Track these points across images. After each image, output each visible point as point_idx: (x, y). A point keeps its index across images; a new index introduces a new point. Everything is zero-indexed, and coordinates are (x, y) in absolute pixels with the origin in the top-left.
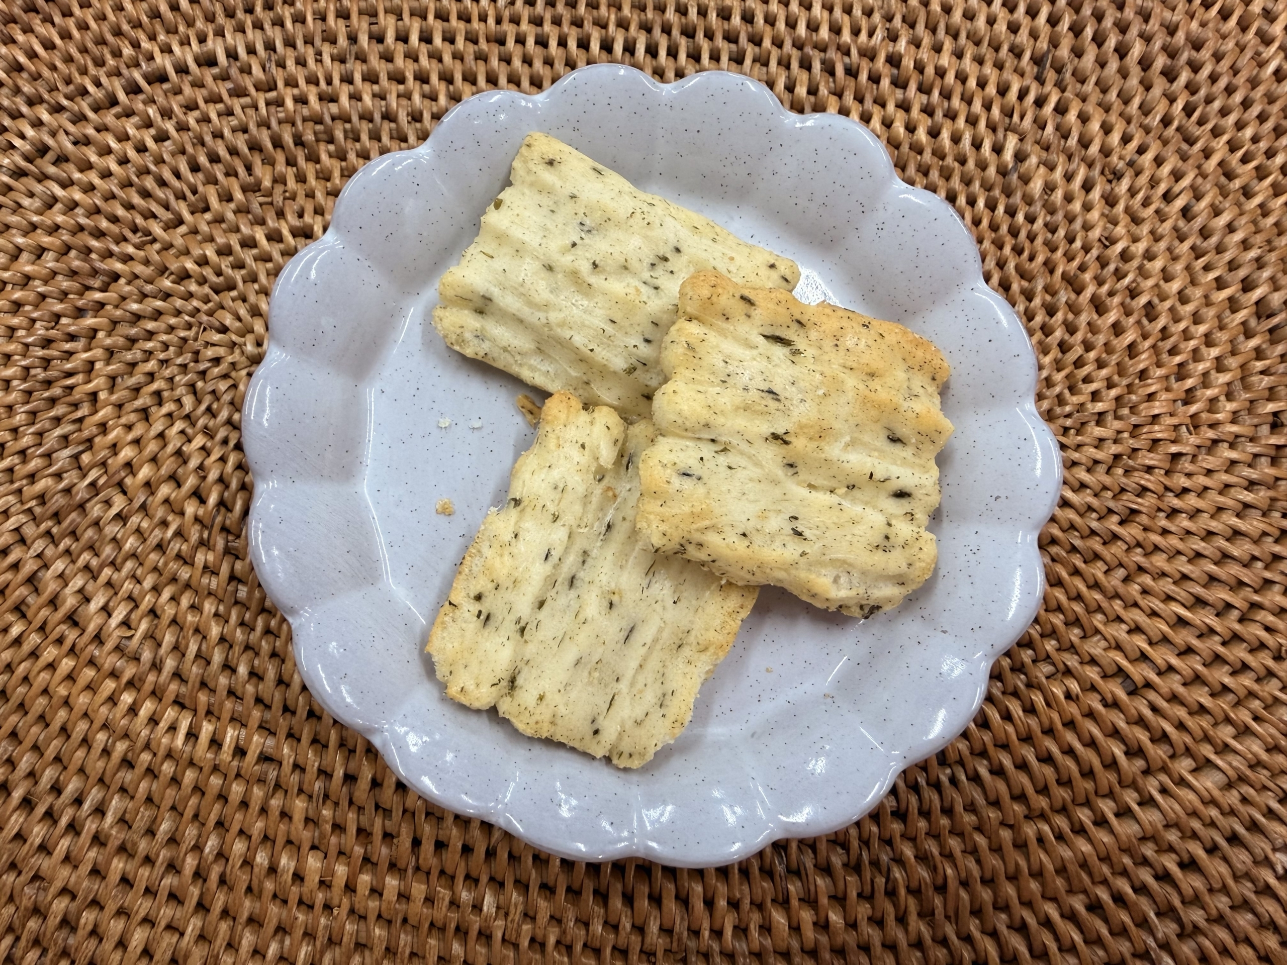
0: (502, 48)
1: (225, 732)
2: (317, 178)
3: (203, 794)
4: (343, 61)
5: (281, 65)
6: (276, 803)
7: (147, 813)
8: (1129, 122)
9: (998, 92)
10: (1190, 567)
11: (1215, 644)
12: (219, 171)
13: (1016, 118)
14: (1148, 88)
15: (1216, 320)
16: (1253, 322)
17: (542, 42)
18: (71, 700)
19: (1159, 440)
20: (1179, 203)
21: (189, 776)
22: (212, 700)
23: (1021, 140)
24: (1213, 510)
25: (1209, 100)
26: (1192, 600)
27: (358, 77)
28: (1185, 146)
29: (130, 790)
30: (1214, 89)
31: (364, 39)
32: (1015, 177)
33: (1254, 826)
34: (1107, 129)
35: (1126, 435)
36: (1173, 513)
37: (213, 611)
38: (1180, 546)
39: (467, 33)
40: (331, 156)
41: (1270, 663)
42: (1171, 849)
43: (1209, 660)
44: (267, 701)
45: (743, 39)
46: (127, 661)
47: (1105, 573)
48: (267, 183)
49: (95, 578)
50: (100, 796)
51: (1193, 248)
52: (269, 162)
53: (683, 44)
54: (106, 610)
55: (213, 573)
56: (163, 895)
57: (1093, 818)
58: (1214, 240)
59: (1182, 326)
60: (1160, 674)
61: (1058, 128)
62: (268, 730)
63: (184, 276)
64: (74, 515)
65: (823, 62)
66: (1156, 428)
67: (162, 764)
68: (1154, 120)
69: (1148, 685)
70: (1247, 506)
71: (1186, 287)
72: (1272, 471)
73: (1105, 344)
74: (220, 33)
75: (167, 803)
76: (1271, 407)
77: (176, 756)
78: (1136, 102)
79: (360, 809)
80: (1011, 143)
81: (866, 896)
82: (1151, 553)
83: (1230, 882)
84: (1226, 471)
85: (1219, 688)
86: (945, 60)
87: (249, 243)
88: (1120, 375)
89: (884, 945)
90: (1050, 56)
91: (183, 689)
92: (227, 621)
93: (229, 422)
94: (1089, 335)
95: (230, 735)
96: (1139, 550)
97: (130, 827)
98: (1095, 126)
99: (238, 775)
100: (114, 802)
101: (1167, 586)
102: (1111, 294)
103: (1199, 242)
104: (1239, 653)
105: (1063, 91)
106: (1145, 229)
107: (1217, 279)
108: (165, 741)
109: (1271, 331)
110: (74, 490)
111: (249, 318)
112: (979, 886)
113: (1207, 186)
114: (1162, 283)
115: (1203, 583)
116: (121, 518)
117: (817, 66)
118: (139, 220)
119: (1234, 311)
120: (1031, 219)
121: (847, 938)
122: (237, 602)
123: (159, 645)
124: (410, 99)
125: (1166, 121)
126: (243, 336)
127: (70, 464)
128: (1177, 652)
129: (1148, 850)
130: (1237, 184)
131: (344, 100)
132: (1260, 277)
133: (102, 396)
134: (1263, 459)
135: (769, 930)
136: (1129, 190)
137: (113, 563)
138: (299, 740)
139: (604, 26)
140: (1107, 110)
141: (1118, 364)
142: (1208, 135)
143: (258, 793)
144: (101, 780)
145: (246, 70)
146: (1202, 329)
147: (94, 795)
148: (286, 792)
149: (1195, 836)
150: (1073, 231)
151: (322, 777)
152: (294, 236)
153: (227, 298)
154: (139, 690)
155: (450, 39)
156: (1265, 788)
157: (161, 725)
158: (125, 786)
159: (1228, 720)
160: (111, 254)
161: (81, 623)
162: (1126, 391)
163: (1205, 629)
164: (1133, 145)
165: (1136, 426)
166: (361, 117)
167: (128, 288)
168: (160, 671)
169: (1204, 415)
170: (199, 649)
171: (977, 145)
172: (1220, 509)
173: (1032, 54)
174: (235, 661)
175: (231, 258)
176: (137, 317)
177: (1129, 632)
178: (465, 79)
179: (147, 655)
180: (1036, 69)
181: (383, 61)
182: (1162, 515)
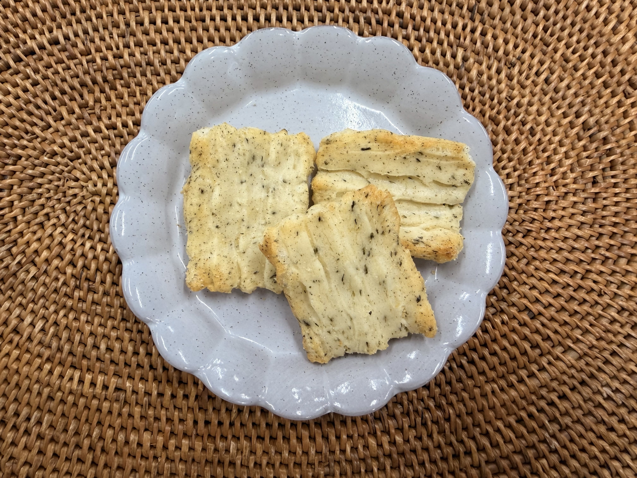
0: (204, 23)
1: (97, 378)
2: (117, 98)
3: (89, 409)
4: (124, 37)
5: (92, 41)
6: (125, 410)
7: (63, 421)
8: (517, 38)
9: (452, 27)
10: (557, 255)
11: (570, 291)
12: (66, 99)
13: (462, 39)
14: (525, 20)
15: (564, 133)
16: (581, 133)
17: (223, 19)
18: (19, 370)
19: (540, 195)
20: (543, 77)
21: (82, 401)
22: (89, 363)
23: (465, 51)
24: (566, 227)
25: (555, 24)
26: (559, 271)
27: (132, 44)
28: (545, 48)
29: (53, 411)
30: (557, 18)
31: (133, 24)
32: (463, 69)
33: (592, 376)
34: (506, 42)
35: (524, 194)
36: (548, 230)
37: (85, 319)
38: (552, 245)
39: (185, 17)
40: (122, 86)
41: (596, 298)
42: (554, 390)
43: (568, 299)
44: (116, 361)
45: (324, 9)
46: (45, 349)
47: (518, 261)
48: (91, 103)
49: (25, 309)
50: (39, 415)
51: (551, 98)
52: (91, 92)
53: (295, 15)
54: (33, 325)
55: (83, 301)
56: (75, 460)
57: (517, 379)
58: (560, 94)
59: (547, 138)
60: (545, 308)
61: (482, 43)
62: (118, 375)
63: (54, 154)
64: (11, 279)
65: (365, 19)
66: (538, 189)
67: (68, 397)
68: (529, 35)
69: (540, 314)
70: (582, 223)
71: (549, 118)
72: (593, 205)
73: (512, 150)
74: (59, 27)
75: (72, 415)
76: (591, 174)
77: (75, 392)
78: (520, 27)
79: (167, 409)
80: (460, 53)
81: (413, 427)
82: (539, 250)
83: (582, 403)
84: (572, 207)
85: (573, 312)
86: (425, 13)
87: (85, 135)
88: (520, 164)
89: (422, 449)
90: (477, 7)
91: (74, 360)
92: (93, 324)
93: (84, 226)
94: (504, 146)
95: (100, 379)
96: (533, 249)
97: (55, 429)
98: (500, 41)
99: (106, 399)
100: (46, 418)
101: (547, 265)
102: (513, 124)
103: (554, 95)
104: (582, 294)
105: (484, 24)
106: (527, 91)
107: (564, 113)
108: (68, 385)
109: (590, 136)
110: (10, 266)
111: (89, 173)
112: (465, 417)
113: (556, 67)
114: (537, 117)
115: (563, 262)
116: (35, 278)
117: (362, 20)
118: (28, 127)
119: (572, 128)
120: (472, 90)
121: (405, 447)
122: (97, 314)
123: (61, 339)
124: (159, 54)
125: (535, 36)
126: (87, 182)
127: (6, 254)
128: (553, 296)
129: (544, 392)
130: (570, 65)
131: (126, 56)
132: (583, 110)
133: (20, 218)
134: (589, 200)
135: (368, 447)
136: (519, 72)
137: (33, 301)
138: (134, 379)
139: (255, 8)
140: (506, 33)
141: (518, 159)
142: (556, 41)
143: (116, 406)
144: (38, 408)
145: (75, 45)
146: (557, 138)
147: (36, 415)
148: (130, 404)
149: (565, 383)
150: (493, 95)
151: (147, 396)
152: (108, 129)
153: (77, 163)
154: (53, 362)
155: (177, 21)
156: (597, 357)
157: (65, 378)
158: (51, 409)
159: (578, 327)
160: (15, 146)
161: (20, 332)
162: (523, 172)
163: (565, 285)
164: (520, 49)
165: (528, 189)
166: (136, 65)
167: (26, 162)
168: (62, 352)
169: (560, 181)
170: (81, 339)
171: (444, 55)
172: (570, 226)
173: (468, 7)
174: (98, 344)
175: (77, 143)
176: (33, 177)
177: (530, 289)
178: (186, 41)
179: (54, 344)
180: (470, 14)
181: (144, 35)
182: (542, 231)
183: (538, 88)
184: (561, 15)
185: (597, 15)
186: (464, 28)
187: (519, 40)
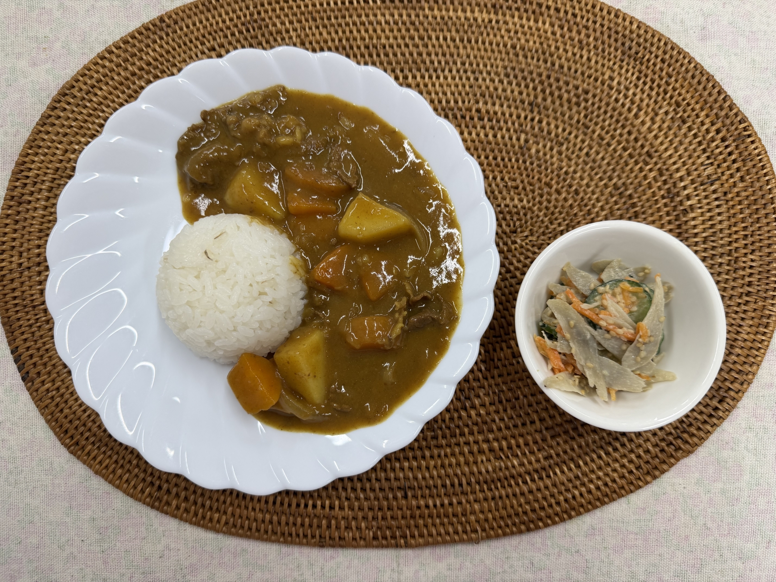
183: (581, 160)
184: (596, 106)
185: (623, 105)
186: (526, 118)
187: (566, 125)
